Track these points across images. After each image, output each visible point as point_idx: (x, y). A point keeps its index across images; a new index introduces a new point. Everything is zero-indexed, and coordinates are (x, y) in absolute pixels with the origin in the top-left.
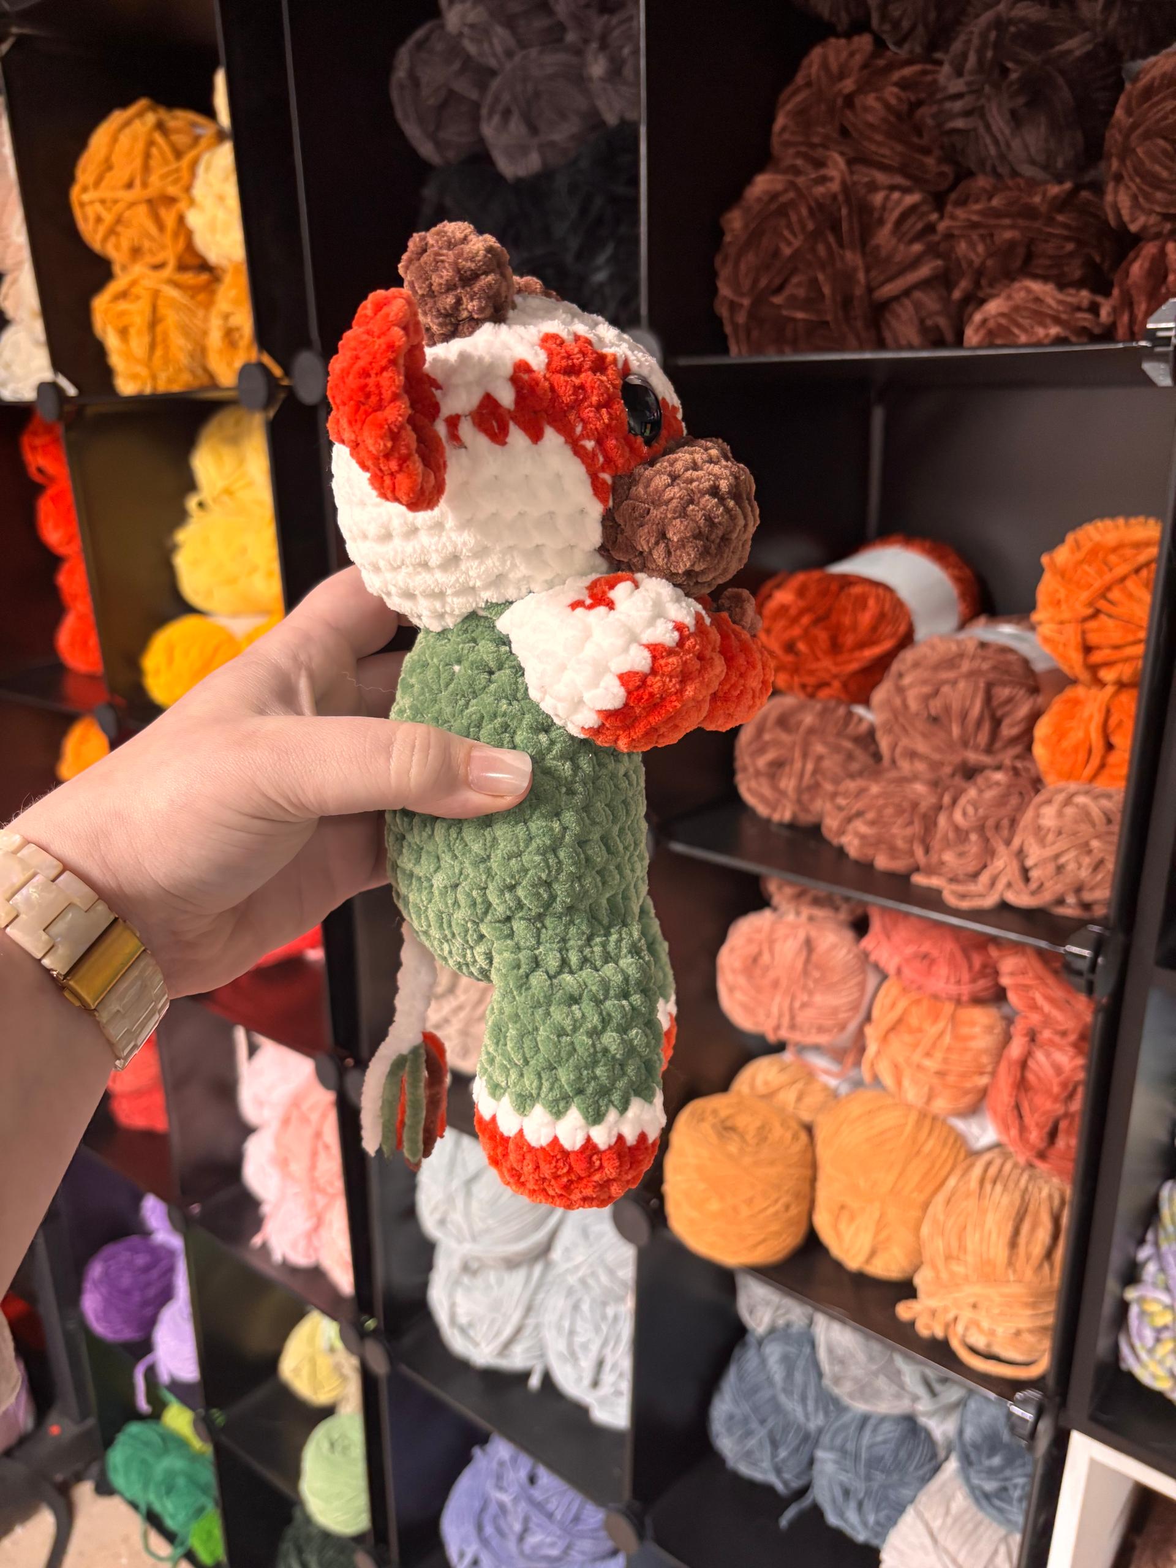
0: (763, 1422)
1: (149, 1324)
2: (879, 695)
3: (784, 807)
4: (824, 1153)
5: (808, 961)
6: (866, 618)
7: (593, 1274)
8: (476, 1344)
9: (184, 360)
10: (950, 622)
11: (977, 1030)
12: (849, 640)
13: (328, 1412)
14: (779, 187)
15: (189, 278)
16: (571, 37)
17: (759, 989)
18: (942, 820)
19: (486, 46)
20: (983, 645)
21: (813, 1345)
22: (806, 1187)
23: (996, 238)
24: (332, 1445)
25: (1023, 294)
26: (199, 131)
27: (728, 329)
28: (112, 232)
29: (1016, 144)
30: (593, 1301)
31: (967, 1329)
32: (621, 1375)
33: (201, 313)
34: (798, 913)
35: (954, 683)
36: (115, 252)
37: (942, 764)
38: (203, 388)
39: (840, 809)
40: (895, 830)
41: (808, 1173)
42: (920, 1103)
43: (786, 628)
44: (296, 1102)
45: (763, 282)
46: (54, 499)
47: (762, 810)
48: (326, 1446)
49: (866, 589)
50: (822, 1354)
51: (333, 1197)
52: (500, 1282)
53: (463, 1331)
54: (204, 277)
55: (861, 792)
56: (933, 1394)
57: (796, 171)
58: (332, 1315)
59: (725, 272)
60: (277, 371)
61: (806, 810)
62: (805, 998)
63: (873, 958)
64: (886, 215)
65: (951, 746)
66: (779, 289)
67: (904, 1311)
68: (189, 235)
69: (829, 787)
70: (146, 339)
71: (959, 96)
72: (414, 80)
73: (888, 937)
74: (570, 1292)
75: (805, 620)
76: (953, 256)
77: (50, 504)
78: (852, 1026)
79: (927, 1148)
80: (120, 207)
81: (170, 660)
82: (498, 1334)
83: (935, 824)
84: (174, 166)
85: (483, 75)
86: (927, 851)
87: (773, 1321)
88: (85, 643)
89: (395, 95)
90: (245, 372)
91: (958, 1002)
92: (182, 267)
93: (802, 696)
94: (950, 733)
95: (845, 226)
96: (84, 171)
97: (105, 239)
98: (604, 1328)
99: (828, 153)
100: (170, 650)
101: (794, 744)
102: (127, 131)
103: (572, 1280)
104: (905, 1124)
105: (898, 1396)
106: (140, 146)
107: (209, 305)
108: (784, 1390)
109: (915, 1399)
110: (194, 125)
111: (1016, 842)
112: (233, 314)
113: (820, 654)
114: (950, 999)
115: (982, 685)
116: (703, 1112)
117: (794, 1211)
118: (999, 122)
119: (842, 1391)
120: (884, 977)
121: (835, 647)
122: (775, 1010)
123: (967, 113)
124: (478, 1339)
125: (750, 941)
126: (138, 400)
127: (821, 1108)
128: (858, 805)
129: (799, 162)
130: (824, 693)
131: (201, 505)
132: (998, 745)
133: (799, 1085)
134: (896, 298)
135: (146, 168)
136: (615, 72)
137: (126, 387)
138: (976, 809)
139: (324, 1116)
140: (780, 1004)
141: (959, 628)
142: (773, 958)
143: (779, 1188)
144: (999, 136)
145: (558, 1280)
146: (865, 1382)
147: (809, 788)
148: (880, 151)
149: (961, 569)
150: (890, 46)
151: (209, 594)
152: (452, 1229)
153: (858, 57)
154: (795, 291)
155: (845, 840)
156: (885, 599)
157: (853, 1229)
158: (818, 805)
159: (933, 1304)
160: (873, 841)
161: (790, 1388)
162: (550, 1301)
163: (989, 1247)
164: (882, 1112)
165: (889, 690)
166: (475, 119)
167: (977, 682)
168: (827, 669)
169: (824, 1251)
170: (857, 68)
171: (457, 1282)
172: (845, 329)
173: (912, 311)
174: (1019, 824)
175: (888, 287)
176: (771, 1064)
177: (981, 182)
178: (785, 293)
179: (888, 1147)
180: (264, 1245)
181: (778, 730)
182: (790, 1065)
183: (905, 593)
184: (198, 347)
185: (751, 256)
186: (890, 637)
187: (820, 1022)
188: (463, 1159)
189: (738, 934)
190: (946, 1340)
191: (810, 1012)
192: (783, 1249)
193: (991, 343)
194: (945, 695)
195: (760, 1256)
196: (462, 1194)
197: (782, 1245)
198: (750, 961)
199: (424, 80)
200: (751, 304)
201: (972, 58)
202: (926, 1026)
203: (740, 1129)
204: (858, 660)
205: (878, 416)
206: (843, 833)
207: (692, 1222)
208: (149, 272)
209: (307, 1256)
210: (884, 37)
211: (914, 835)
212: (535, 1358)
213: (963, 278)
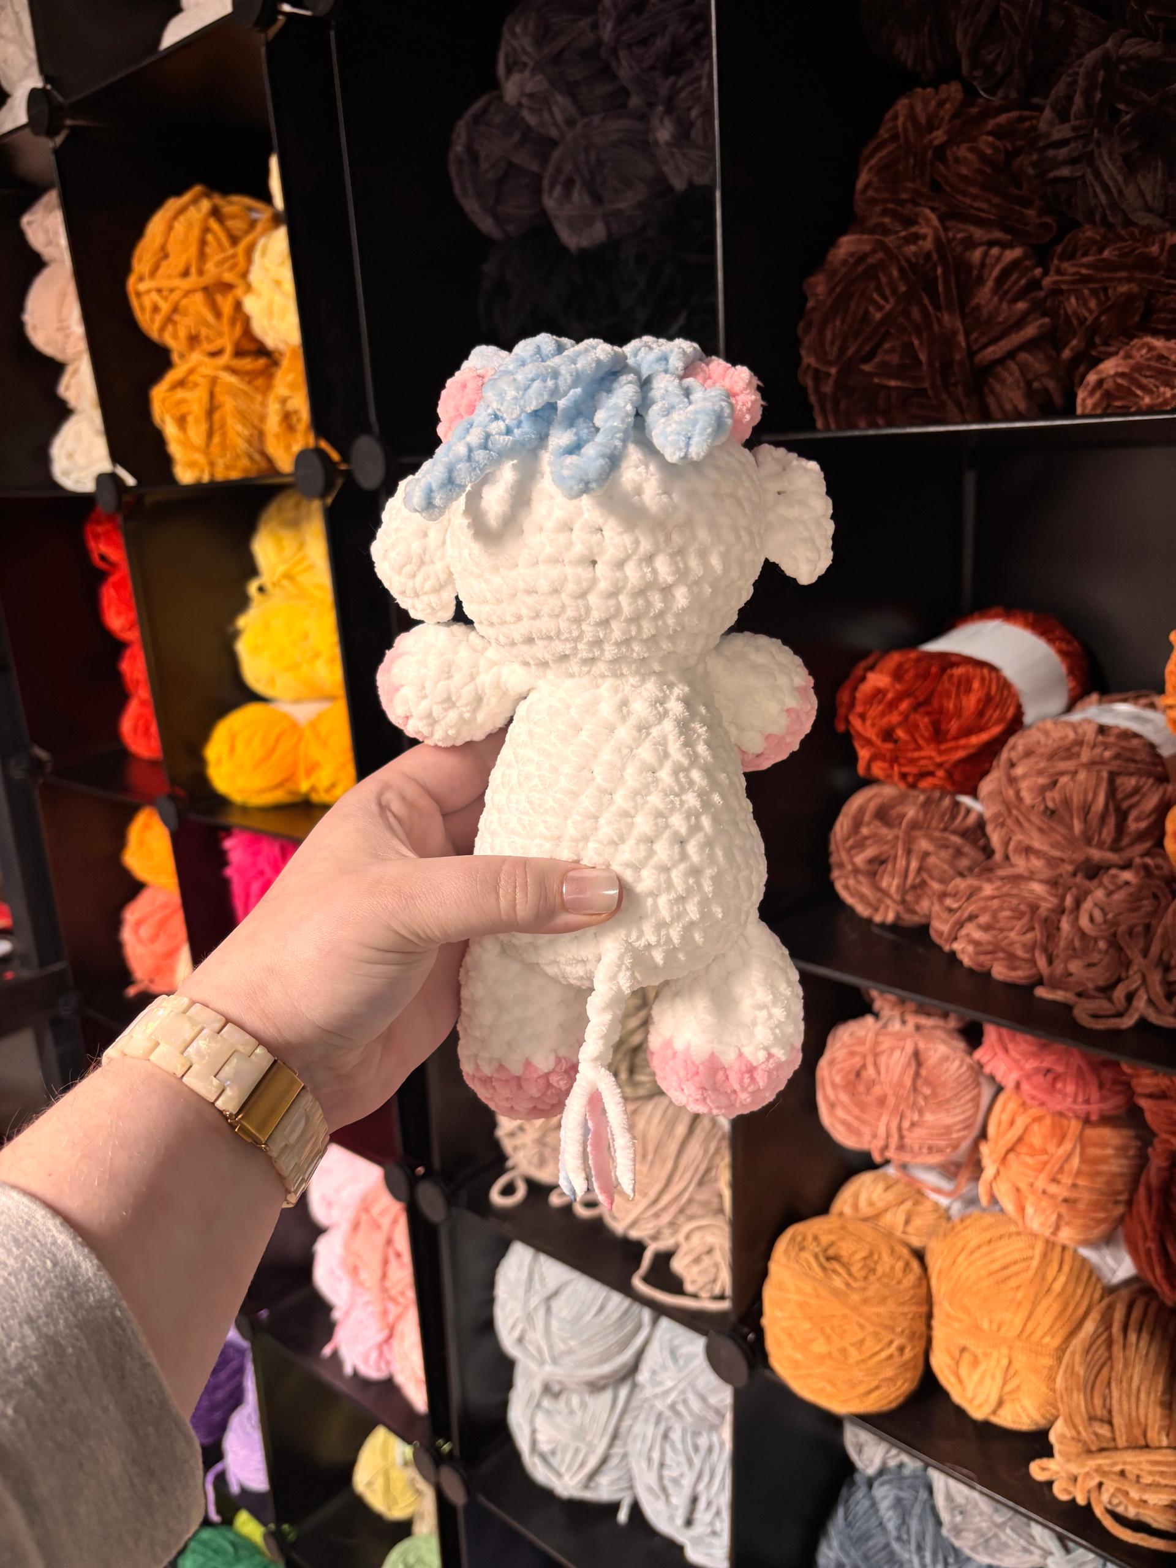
1: (221, 1428)
2: (986, 786)
3: (887, 908)
4: (940, 1288)
5: (917, 1074)
6: (971, 702)
7: (685, 1402)
8: (559, 1475)
9: (242, 445)
10: (1058, 702)
11: (1110, 1151)
12: (954, 726)
13: (403, 1529)
14: (867, 248)
15: (247, 364)
16: (635, 102)
17: (863, 1106)
18: (1065, 925)
19: (546, 116)
20: (1102, 730)
21: (930, 1490)
22: (921, 1326)
23: (1110, 291)
25: (1144, 351)
26: (254, 215)
27: (813, 399)
28: (169, 320)
29: (1130, 191)
30: (684, 1431)
31: (1113, 1495)
32: (718, 1513)
33: (259, 398)
34: (904, 1022)
35: (1075, 773)
36: (172, 341)
37: (1063, 860)
38: (261, 476)
39: (950, 910)
41: (924, 1309)
42: (1047, 1233)
43: (883, 714)
44: (365, 1206)
45: (851, 351)
46: (117, 586)
47: (862, 910)
48: (400, 1567)
49: (971, 669)
50: (940, 1501)
51: (406, 1307)
52: (584, 1405)
53: (543, 1457)
54: (262, 362)
55: (973, 893)
56: (1068, 1551)
57: (886, 231)
58: (405, 1438)
59: (807, 341)
60: (335, 456)
61: (913, 912)
62: (916, 1117)
63: (987, 1070)
64: (986, 271)
65: (1072, 842)
66: (868, 358)
67: (1038, 1470)
68: (247, 321)
69: (936, 886)
70: (204, 427)
71: (1064, 142)
72: (473, 155)
73: (1006, 1051)
74: (659, 1417)
75: (904, 705)
76: (1062, 312)
77: (112, 592)
78: (966, 1145)
79: (1058, 1286)
80: (176, 296)
81: (232, 749)
82: (582, 1464)
83: (1058, 929)
84: (231, 252)
85: (544, 146)
86: (1050, 962)
87: (884, 1463)
88: (147, 730)
89: (453, 170)
90: (301, 458)
91: (1087, 1121)
92: (239, 353)
93: (902, 786)
94: (1070, 828)
95: (941, 288)
96: (140, 260)
97: (162, 329)
98: (697, 1461)
99: (918, 209)
100: (233, 738)
101: (897, 838)
102: (182, 218)
103: (660, 1405)
104: (1031, 1258)
105: (1026, 1550)
106: (196, 232)
107: (268, 388)
108: (899, 1539)
109: (1047, 1553)
110: (250, 209)
111: (1155, 949)
112: (290, 397)
113: (921, 742)
114: (1077, 1117)
115: (1105, 775)
116: (804, 1239)
117: (908, 1354)
118: (1110, 169)
119: (964, 1544)
120: (1000, 1089)
121: (938, 735)
122: (882, 1130)
123: (1072, 161)
124: (563, 1470)
125: (852, 1054)
126: (197, 488)
127: (932, 1232)
128: (971, 908)
129: (887, 220)
130: (924, 784)
131: (261, 589)
132: (1125, 841)
133: (908, 1205)
134: (1001, 361)
135: (202, 255)
136: (683, 135)
137: (185, 475)
138: (1105, 914)
139: (395, 1222)
140: (888, 1124)
141: (1070, 708)
142: (879, 1073)
143: (892, 1329)
144: (1111, 184)
145: (646, 1406)
146: (990, 1535)
147: (914, 887)
148: (976, 205)
149: (1069, 642)
150: (982, 93)
151: (272, 681)
152: (532, 1349)
153: (948, 106)
154: (887, 358)
155: (957, 946)
156: (991, 680)
157: (976, 1376)
158: (924, 905)
159: (1074, 1468)
160: (990, 948)
161: (905, 1537)
162: (638, 1428)
163: (1137, 1408)
164: (1004, 1242)
165: (999, 780)
166: (537, 191)
167: (1099, 772)
168: (930, 758)
169: (944, 1394)
170: (947, 118)
171: (538, 1405)
172: (944, 396)
173: (1017, 373)
174: (1156, 931)
175: (991, 349)
176: (875, 1181)
177: (1089, 234)
178: (877, 360)
179: (1013, 1283)
180: (335, 1354)
181: (878, 823)
182: (897, 1182)
183: (1010, 672)
184: (256, 433)
185: (838, 323)
186: (998, 722)
187: (931, 1142)
188: (542, 1275)
189: (838, 1045)
190: (1089, 1507)
191: (919, 1132)
192: (898, 1397)
193: (1108, 406)
194: (1064, 787)
195: (872, 1404)
196: (542, 1312)
197: (898, 1393)
198: (852, 1076)
199: (483, 154)
200: (839, 372)
201: (1078, 101)
202: (1051, 1148)
203: (845, 1260)
204: (964, 747)
205: (970, 481)
206: (956, 939)
207: (796, 1365)
208: (206, 360)
209: (379, 1369)
210: (975, 83)
211: (1035, 942)
212: (622, 1490)
213: (1074, 336)
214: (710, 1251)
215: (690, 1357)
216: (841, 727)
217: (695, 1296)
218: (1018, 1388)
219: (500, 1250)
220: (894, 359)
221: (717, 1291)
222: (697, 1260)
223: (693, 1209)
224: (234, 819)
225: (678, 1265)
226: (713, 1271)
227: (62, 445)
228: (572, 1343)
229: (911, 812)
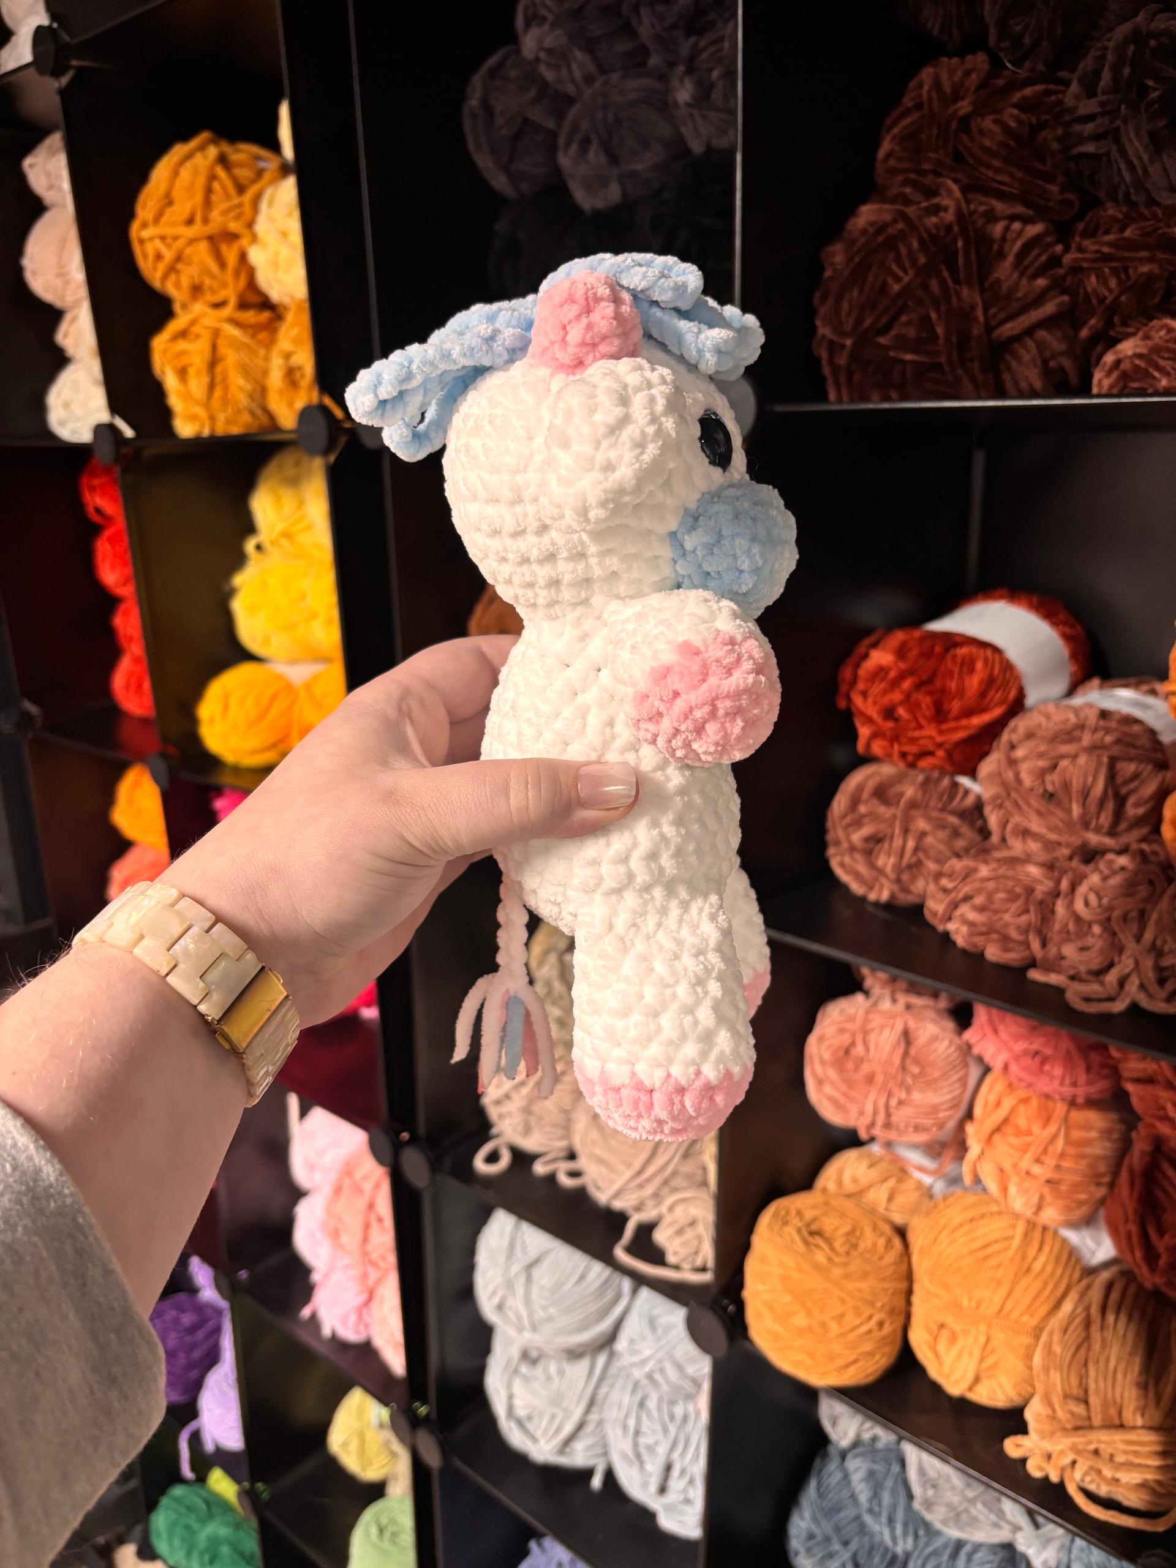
0: (846, 1543)
1: (196, 1387)
2: (986, 767)
3: (882, 887)
4: (919, 1264)
5: (906, 1054)
6: (974, 682)
7: (662, 1371)
8: (535, 1440)
9: (243, 400)
10: (1060, 686)
11: (1093, 1134)
12: (956, 706)
13: (376, 1491)
14: (888, 218)
15: (250, 316)
16: (654, 61)
17: (850, 1083)
18: (1060, 908)
19: (564, 72)
20: (1104, 714)
21: (903, 1463)
22: (900, 1302)
23: (1131, 271)
24: (381, 1531)
25: (1163, 333)
26: (262, 164)
27: (827, 371)
28: (172, 269)
29: (1154, 170)
30: (660, 1399)
31: (1086, 1473)
32: (691, 1482)
33: (262, 352)
34: (894, 1000)
35: (1075, 757)
36: (175, 290)
37: (1059, 844)
38: (264, 430)
39: (945, 891)
40: (1007, 917)
41: (904, 1285)
42: (1029, 1213)
43: (885, 692)
44: (348, 1169)
45: (868, 323)
46: (112, 541)
47: (856, 888)
48: (374, 1531)
49: (974, 650)
50: (912, 1475)
51: (386, 1271)
52: (561, 1372)
53: (520, 1423)
54: (266, 315)
55: (968, 874)
56: (1037, 1526)
57: (907, 201)
58: (383, 1399)
59: (824, 310)
60: (338, 413)
61: (906, 890)
62: (903, 1096)
63: (976, 1051)
64: (1007, 246)
65: (1069, 825)
66: (885, 330)
67: (1013, 1447)
68: (251, 272)
69: (932, 866)
70: (205, 380)
71: (1091, 118)
72: (487, 108)
73: (996, 1031)
74: (636, 1386)
75: (907, 684)
76: (1082, 291)
77: (108, 546)
78: (951, 1124)
79: (1037, 1266)
80: (180, 244)
81: (226, 708)
82: (558, 1431)
83: (1053, 912)
84: (237, 200)
85: (561, 102)
86: (1044, 944)
87: (858, 1436)
88: (139, 686)
89: (467, 125)
90: (305, 415)
91: (1072, 1103)
92: (243, 305)
93: (902, 765)
94: (1069, 811)
95: (961, 261)
96: (144, 207)
97: (165, 277)
98: (673, 1430)
99: (942, 180)
100: (226, 697)
101: (894, 817)
102: (188, 164)
103: (637, 1374)
104: (1012, 1237)
105: (996, 1525)
106: (202, 180)
107: (270, 343)
108: (870, 1511)
109: (1017, 1528)
110: (258, 158)
111: (1148, 936)
112: (294, 353)
113: (922, 721)
114: (1063, 1099)
115: (1105, 760)
116: (788, 1213)
117: (887, 1329)
118: (1136, 146)
119: (935, 1517)
120: (987, 1070)
121: (940, 715)
122: (869, 1108)
123: (1097, 137)
124: (538, 1434)
125: (842, 1031)
126: (197, 442)
127: (914, 1210)
128: (966, 889)
129: (908, 190)
130: (924, 763)
131: (259, 547)
132: (1123, 826)
133: (891, 1183)
134: (1018, 338)
135: (207, 203)
136: (703, 97)
137: (185, 429)
138: (1100, 898)
139: (377, 1186)
140: (875, 1102)
141: (1071, 692)
142: (868, 1050)
143: (872, 1304)
144: (1136, 162)
145: (623, 1373)
146: (960, 1509)
147: (910, 867)
148: (999, 177)
149: (1072, 626)
150: (1008, 65)
151: (267, 641)
152: (511, 1315)
153: (974, 76)
154: (904, 331)
155: (951, 927)
156: (993, 662)
157: (954, 1351)
158: (919, 885)
159: (1047, 1446)
160: (984, 929)
161: (876, 1509)
162: (615, 1396)
163: (1113, 1387)
164: (986, 1221)
165: (999, 762)
166: (552, 149)
167: (1099, 757)
168: (931, 737)
169: (921, 1370)
170: (973, 88)
171: (516, 1371)
172: (960, 372)
173: (1034, 351)
174: (1150, 917)
175: (1009, 325)
176: (859, 1158)
177: (1111, 212)
178: (893, 332)
179: (993, 1262)
180: (314, 1317)
181: (875, 801)
182: (881, 1159)
183: (1014, 653)
184: (258, 388)
185: (855, 293)
186: (1001, 703)
187: (917, 1121)
188: (524, 1242)
189: (827, 1022)
190: (1061, 1485)
191: (907, 1111)
192: (876, 1371)
193: (1125, 387)
194: (1065, 769)
195: (851, 1377)
196: (522, 1280)
197: (875, 1367)
198: (841, 1053)
199: (498, 109)
200: (854, 345)
201: (1106, 76)
202: (1036, 1129)
203: (828, 1235)
204: (965, 728)
205: (979, 460)
206: (950, 919)
207: (776, 1337)
208: (209, 311)
209: (358, 1332)
210: (1001, 55)
211: (1030, 925)
212: (597, 1456)
213: (1093, 314)
214: (693, 1224)
215: (669, 1328)
216: (842, 704)
217: (677, 1267)
218: (995, 1365)
219: (483, 1217)
220: (911, 332)
221: (699, 1262)
222: (680, 1232)
223: (677, 1182)
224: (226, 779)
225: (660, 1237)
226: (696, 1243)
227: (59, 394)
228: (552, 1310)
229: (910, 792)
